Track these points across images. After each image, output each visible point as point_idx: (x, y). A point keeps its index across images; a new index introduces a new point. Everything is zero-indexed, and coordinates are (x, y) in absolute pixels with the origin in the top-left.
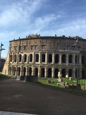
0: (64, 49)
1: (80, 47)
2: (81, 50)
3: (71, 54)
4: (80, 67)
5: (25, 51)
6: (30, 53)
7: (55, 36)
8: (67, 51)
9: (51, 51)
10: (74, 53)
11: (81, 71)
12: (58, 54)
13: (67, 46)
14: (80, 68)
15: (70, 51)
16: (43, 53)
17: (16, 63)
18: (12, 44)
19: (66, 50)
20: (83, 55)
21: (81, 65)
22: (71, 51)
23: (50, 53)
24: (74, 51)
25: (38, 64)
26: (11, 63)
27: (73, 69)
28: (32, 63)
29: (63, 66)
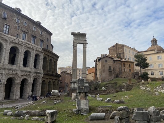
1: (43, 41)
2: (44, 47)
3: (29, 50)
4: (41, 75)
8: (23, 41)
10: (35, 49)
11: (41, 82)
13: (25, 33)
14: (39, 76)
15: (28, 43)
19: (20, 40)
20: (45, 56)
21: (42, 72)
22: (30, 44)
24: (35, 45)
27: (29, 79)
29: (11, 72)
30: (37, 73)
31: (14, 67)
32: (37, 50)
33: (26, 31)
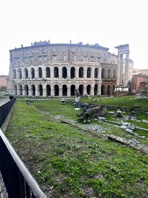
0: (82, 61)
1: (100, 58)
2: (101, 61)
3: (90, 67)
4: (100, 82)
5: (31, 64)
6: (39, 66)
7: (70, 43)
8: (85, 62)
9: (65, 64)
10: (94, 65)
11: (100, 86)
12: (74, 66)
13: (86, 57)
16: (56, 66)
17: (22, 79)
18: (13, 55)
20: (103, 68)
21: (101, 79)
22: (90, 63)
23: (63, 66)
24: (93, 63)
25: (50, 81)
26: (15, 80)
27: (91, 85)
28: (42, 79)
29: (80, 82)
30: (96, 81)
31: (82, 79)
32: (95, 66)
33: (87, 55)
